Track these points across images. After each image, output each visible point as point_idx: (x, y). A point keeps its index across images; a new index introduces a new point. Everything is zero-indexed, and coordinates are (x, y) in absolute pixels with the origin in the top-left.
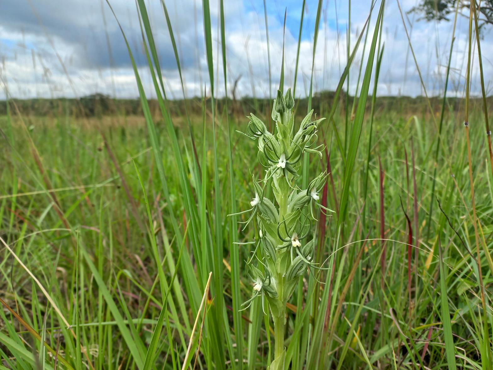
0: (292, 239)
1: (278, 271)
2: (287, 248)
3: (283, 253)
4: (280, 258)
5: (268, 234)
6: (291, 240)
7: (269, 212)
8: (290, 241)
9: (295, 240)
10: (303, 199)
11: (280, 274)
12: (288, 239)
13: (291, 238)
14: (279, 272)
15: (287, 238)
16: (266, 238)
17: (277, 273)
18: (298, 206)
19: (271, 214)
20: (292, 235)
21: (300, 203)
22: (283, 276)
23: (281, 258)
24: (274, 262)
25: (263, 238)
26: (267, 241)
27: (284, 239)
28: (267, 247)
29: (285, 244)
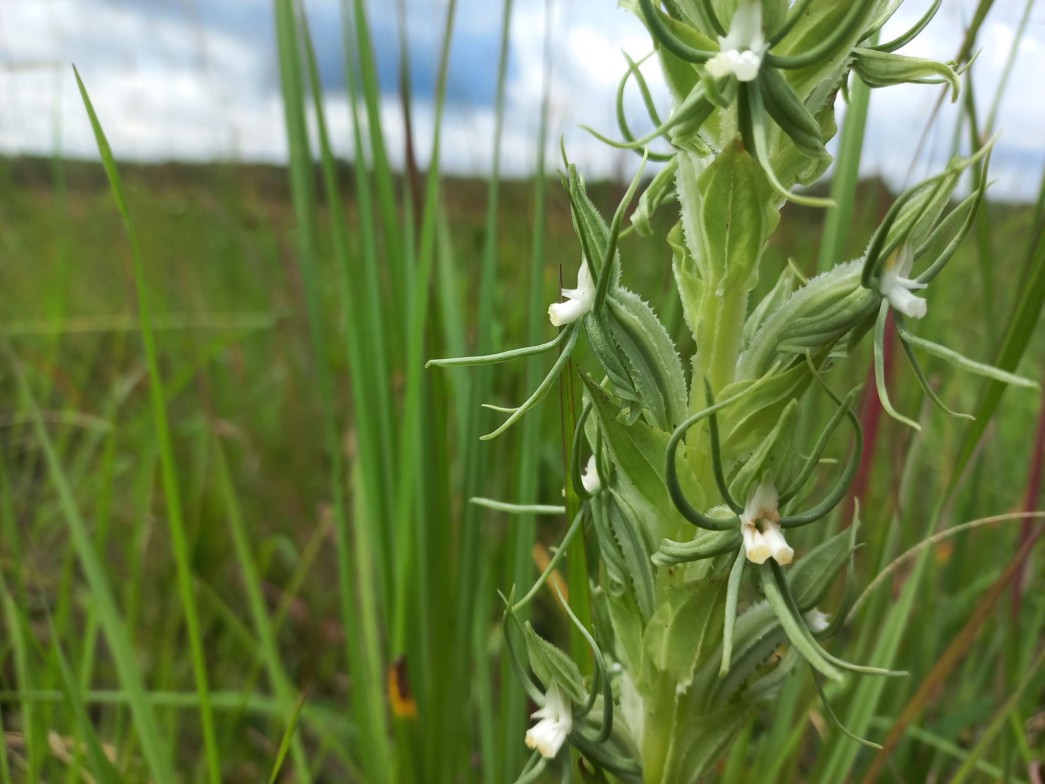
0: (747, 517)
1: (656, 661)
2: (714, 563)
3: (689, 587)
4: (674, 605)
5: (623, 480)
6: (740, 522)
7: (638, 369)
8: (733, 527)
9: (759, 527)
10: (833, 309)
11: (666, 674)
12: (724, 513)
13: (739, 511)
14: (662, 663)
15: (716, 509)
16: (616, 495)
17: (653, 668)
18: (801, 339)
19: (650, 380)
20: (745, 497)
21: (817, 326)
22: (681, 689)
23: (679, 608)
24: (641, 616)
25: (599, 496)
26: (620, 511)
27: (700, 512)
28: (617, 540)
29: (705, 542)
